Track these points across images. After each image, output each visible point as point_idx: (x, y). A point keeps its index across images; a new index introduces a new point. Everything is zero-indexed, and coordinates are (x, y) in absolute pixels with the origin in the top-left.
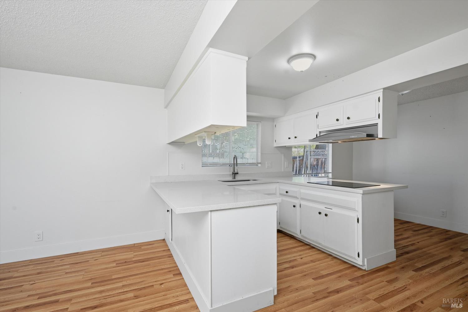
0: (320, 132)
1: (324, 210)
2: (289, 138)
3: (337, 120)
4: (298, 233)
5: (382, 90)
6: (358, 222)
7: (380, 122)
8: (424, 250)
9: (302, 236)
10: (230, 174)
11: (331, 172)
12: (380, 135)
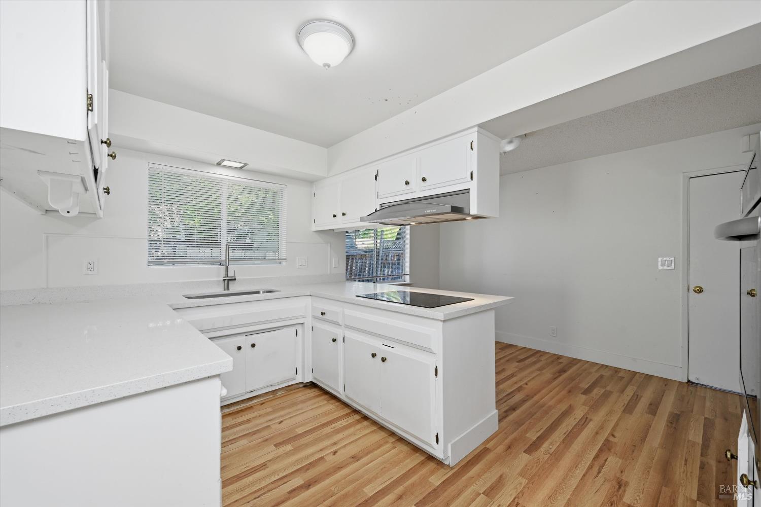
0: (381, 204)
1: (382, 351)
2: (334, 216)
3: (407, 183)
4: (341, 389)
5: (476, 129)
6: (436, 374)
7: (473, 186)
8: (536, 398)
9: (346, 396)
10: (219, 281)
11: (409, 273)
12: (474, 211)
